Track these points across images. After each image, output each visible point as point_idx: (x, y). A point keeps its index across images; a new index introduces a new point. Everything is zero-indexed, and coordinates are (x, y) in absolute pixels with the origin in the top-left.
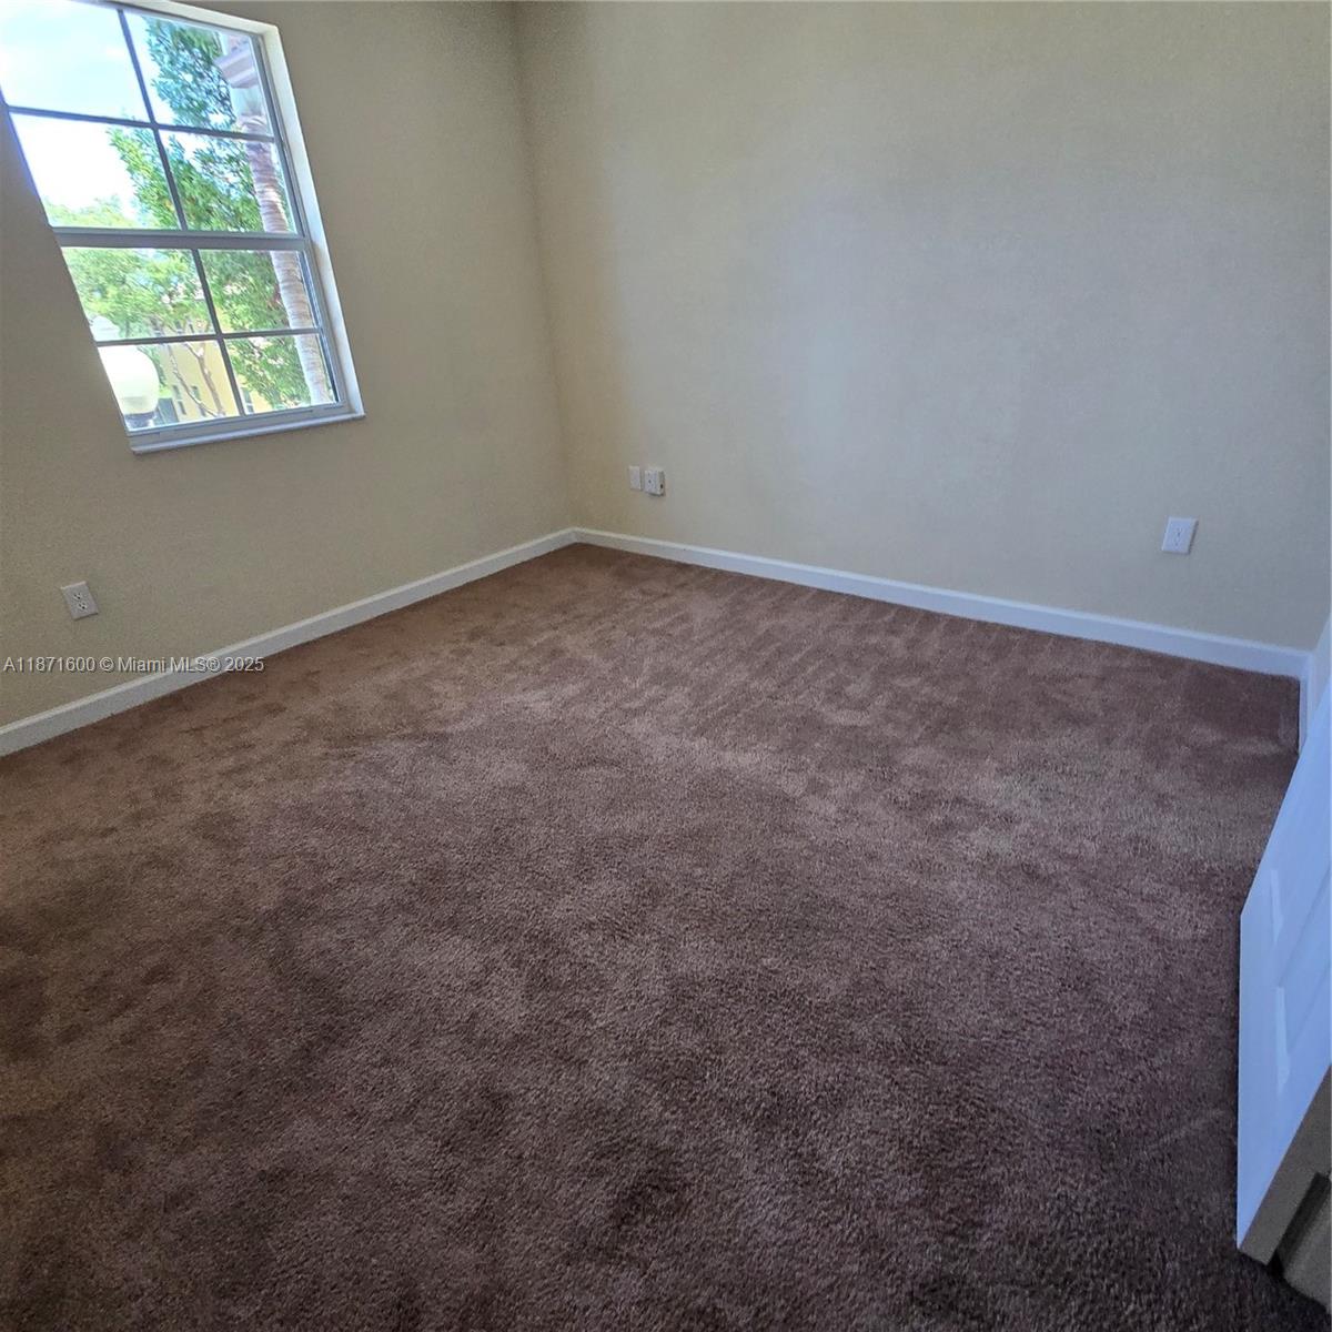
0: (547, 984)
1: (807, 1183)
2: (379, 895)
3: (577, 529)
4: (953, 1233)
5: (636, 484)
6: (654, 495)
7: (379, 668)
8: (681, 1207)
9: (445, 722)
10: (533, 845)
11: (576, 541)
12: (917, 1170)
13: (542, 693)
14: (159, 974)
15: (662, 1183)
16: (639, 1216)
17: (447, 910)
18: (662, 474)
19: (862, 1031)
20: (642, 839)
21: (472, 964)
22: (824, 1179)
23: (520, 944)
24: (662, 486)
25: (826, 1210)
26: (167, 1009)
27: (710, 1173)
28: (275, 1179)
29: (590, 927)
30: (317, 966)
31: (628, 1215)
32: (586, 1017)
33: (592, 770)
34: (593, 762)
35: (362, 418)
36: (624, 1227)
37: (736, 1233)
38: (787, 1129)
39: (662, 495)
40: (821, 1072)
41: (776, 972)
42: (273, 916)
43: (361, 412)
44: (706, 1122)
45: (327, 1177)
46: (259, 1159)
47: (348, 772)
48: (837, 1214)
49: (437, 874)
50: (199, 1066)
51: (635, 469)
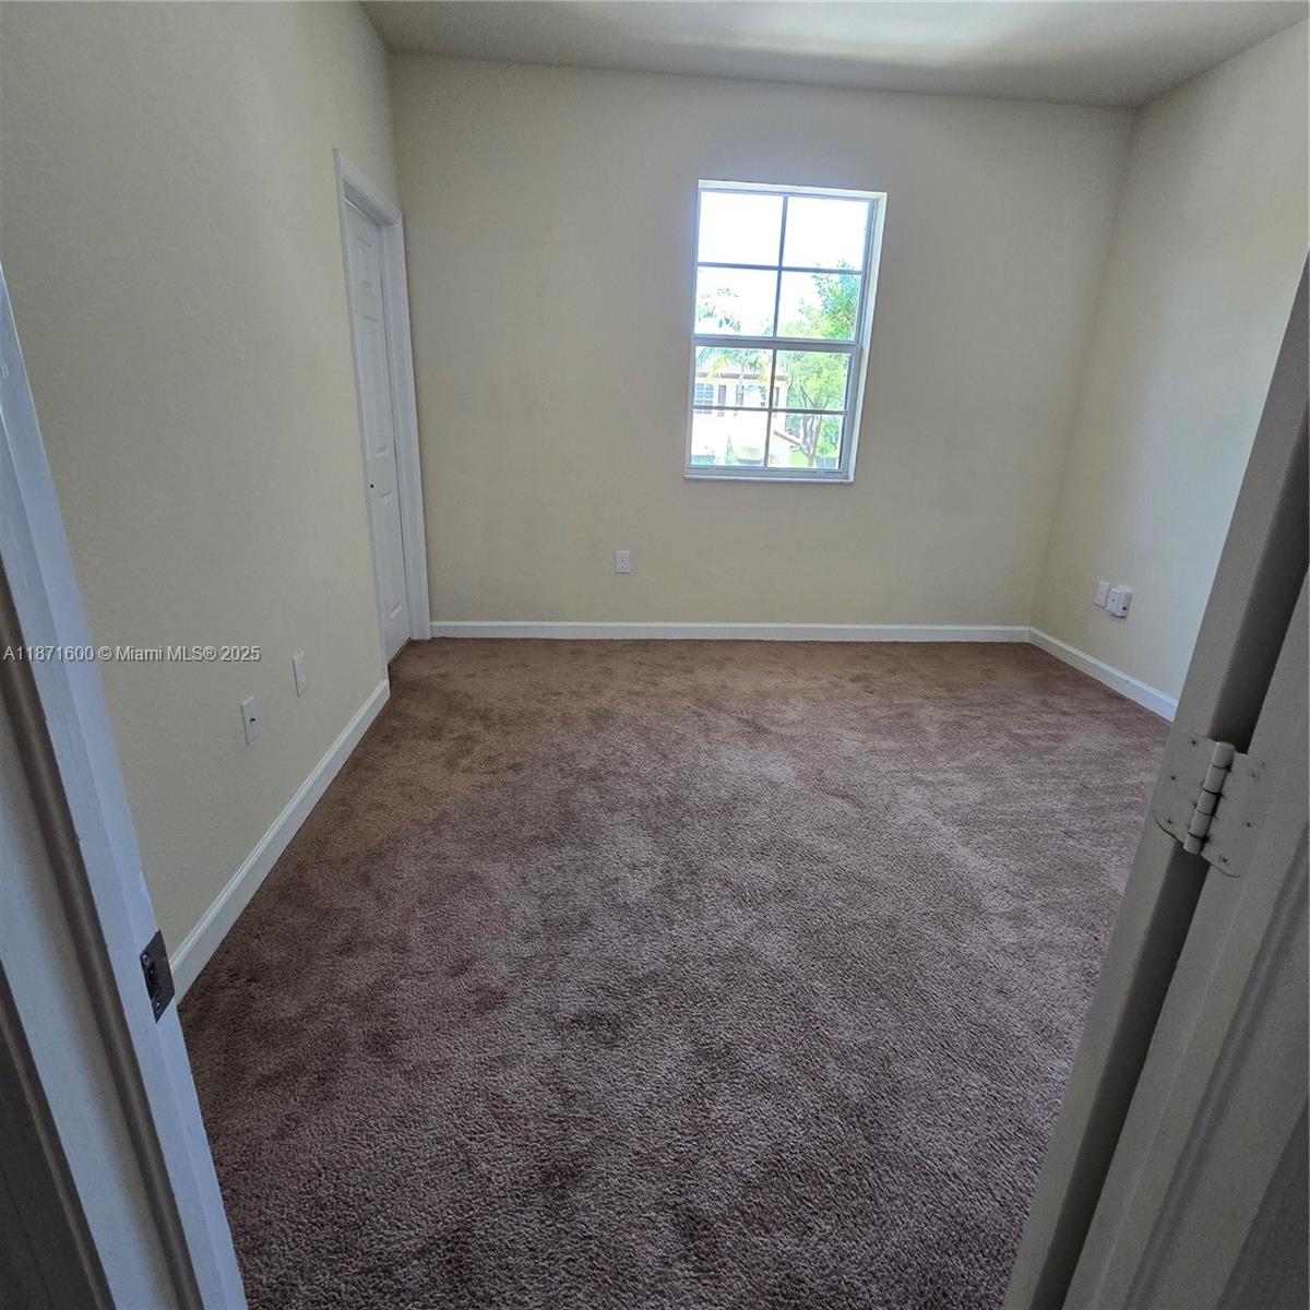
0: (670, 893)
1: (689, 1102)
2: (637, 793)
3: (1032, 629)
4: (743, 1213)
5: (1100, 599)
6: (1114, 615)
7: (770, 672)
8: (611, 1045)
9: (773, 722)
10: (747, 820)
11: (1027, 640)
12: (765, 1166)
13: (862, 736)
14: (516, 768)
15: (615, 1026)
16: (587, 1028)
17: (661, 821)
18: (1129, 597)
19: (834, 1072)
20: (823, 860)
21: (644, 856)
22: (701, 1109)
23: (678, 865)
24: (1124, 608)
25: (682, 1122)
26: (505, 784)
27: (642, 1045)
28: (473, 877)
29: (727, 883)
30: (576, 806)
31: (582, 1021)
32: (672, 922)
33: (839, 801)
34: (845, 796)
35: (852, 483)
36: (575, 1024)
37: (623, 1081)
38: (712, 1069)
39: (1122, 617)
40: (771, 1064)
41: (816, 995)
42: (581, 773)
43: (851, 479)
44: (670, 1023)
45: (490, 894)
46: (477, 867)
47: (690, 723)
48: (686, 1131)
49: (675, 801)
50: (494, 814)
51: (1104, 584)
